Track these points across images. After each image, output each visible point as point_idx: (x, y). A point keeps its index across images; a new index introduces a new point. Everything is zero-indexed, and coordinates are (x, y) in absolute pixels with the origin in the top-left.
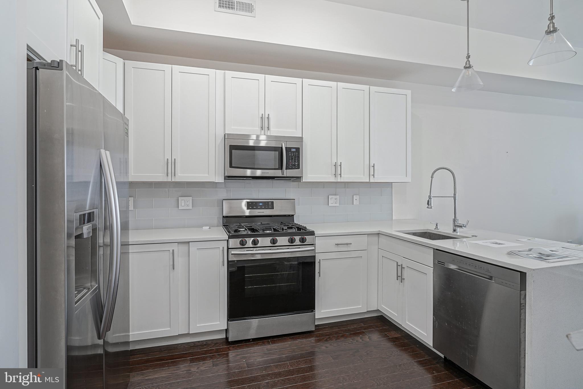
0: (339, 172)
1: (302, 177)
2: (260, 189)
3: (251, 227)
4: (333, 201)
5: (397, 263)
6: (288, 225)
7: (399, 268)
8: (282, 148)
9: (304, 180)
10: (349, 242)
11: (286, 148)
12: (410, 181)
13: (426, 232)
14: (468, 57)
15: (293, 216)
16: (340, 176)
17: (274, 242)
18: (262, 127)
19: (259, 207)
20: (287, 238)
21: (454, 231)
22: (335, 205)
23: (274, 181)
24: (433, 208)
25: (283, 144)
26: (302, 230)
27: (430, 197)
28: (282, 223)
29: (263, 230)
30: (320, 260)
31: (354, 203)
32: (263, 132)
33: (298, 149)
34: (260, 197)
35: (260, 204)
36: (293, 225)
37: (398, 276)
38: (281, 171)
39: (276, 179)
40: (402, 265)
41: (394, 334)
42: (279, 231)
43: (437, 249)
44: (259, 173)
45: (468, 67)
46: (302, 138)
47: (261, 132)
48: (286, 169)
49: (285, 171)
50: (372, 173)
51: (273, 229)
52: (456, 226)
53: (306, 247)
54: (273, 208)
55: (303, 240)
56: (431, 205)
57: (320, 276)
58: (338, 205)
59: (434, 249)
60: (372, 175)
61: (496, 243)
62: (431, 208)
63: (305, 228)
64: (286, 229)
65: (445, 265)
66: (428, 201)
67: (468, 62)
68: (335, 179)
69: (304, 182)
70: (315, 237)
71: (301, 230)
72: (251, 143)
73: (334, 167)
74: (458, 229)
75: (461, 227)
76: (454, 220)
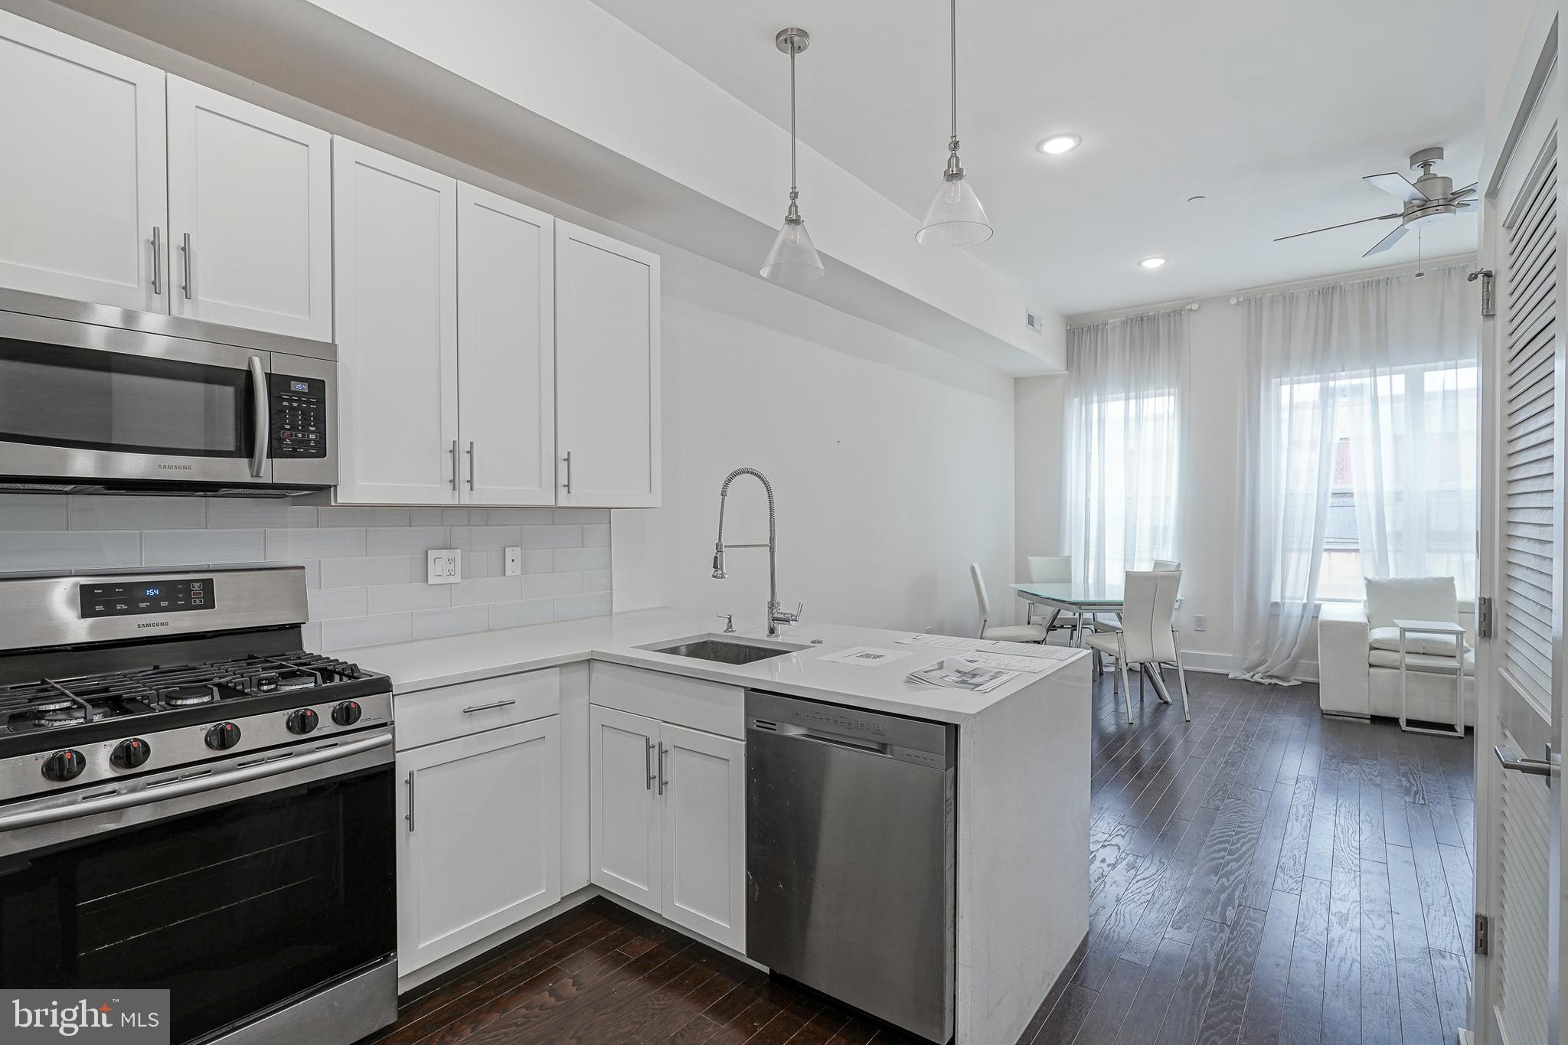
0: (465, 474)
1: (335, 486)
2: (146, 531)
3: (106, 690)
4: (440, 565)
5: (648, 740)
6: (282, 666)
7: (654, 754)
8: (249, 375)
9: (344, 496)
10: (506, 698)
11: (269, 377)
12: (659, 504)
13: (705, 643)
14: (794, 195)
15: (297, 629)
16: (468, 485)
17: (223, 739)
18: (154, 283)
19: (143, 605)
20: (281, 717)
21: (772, 631)
22: (451, 580)
23: (215, 503)
24: (726, 576)
25: (257, 361)
26: (337, 677)
27: (719, 547)
28: (250, 657)
29: (169, 697)
30: (411, 774)
31: (507, 572)
32: (158, 301)
33: (317, 387)
34: (145, 565)
35: (150, 592)
36: (304, 661)
37: (649, 778)
38: (246, 461)
39: (223, 491)
40: (660, 745)
41: (641, 946)
42: (242, 693)
43: (753, 690)
44: (132, 466)
45: (794, 221)
46: (332, 347)
47: (149, 299)
48: (270, 455)
49: (266, 462)
50: (563, 480)
51: (215, 689)
52: (777, 620)
53: (361, 738)
54: (209, 603)
55: (346, 716)
56: (722, 570)
57: (411, 829)
58: (457, 579)
59: (746, 688)
60: (564, 486)
61: (868, 656)
62: (723, 577)
63: (353, 668)
64: (270, 681)
65: (775, 730)
66: (716, 558)
67: (793, 208)
68: (453, 497)
69: (344, 506)
70: (393, 696)
71: (332, 680)
72: (95, 340)
73: (449, 456)
74: (780, 628)
75: (787, 620)
76: (772, 605)
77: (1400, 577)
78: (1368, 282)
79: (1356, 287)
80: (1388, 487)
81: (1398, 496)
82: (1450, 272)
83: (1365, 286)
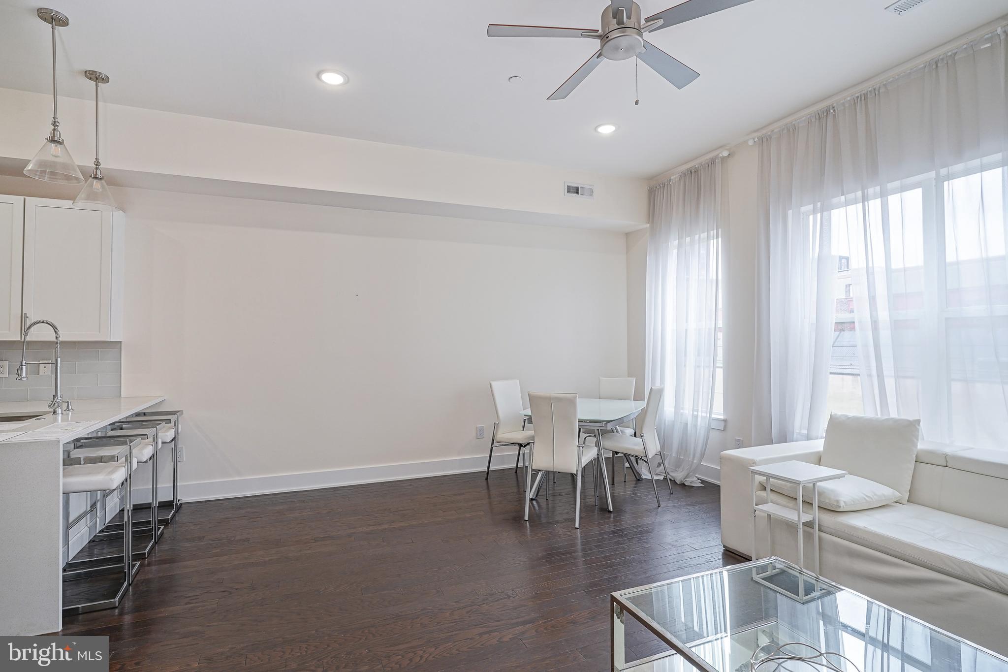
31: (40, 373)
58: (7, 376)
77: (903, 417)
78: (858, 97)
79: (847, 105)
80: (883, 315)
81: (897, 325)
82: (937, 66)
83: (856, 100)
